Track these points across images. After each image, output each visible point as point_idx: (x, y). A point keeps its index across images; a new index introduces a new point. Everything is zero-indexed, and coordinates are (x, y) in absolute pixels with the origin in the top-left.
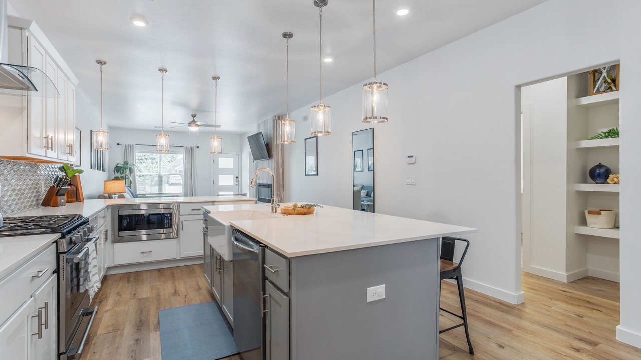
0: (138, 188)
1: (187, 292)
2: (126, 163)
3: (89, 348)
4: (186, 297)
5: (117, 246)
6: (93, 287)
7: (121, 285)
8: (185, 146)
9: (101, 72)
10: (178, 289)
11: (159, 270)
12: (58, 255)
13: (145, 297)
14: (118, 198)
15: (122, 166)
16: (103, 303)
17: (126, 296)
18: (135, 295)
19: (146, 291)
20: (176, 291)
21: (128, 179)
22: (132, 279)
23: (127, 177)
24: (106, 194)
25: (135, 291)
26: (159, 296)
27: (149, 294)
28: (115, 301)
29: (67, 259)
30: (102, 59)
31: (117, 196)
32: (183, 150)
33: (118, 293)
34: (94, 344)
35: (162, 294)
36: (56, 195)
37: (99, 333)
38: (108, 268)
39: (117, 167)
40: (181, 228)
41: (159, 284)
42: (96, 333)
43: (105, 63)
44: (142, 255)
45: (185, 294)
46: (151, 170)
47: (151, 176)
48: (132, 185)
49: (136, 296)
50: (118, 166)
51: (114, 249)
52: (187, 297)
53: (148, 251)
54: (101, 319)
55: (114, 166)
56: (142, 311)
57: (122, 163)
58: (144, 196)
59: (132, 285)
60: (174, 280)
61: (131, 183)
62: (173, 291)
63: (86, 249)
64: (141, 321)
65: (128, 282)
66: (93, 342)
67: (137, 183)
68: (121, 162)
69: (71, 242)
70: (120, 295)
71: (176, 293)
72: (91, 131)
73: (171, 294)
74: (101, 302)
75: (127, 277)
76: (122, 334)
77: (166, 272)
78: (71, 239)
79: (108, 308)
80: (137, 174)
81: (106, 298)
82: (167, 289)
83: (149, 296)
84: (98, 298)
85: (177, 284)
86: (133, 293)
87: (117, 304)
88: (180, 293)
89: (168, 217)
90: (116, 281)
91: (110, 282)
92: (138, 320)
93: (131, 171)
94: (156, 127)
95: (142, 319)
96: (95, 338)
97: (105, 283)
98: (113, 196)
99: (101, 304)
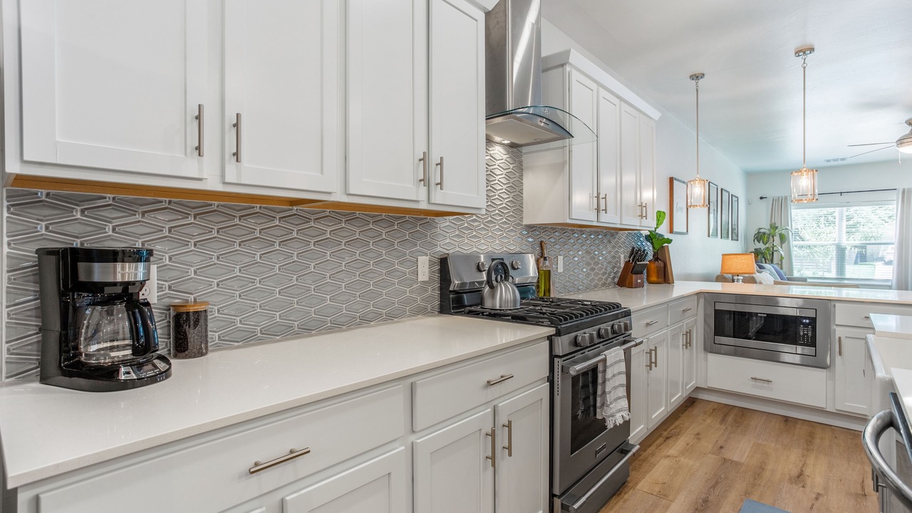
0: (796, 265)
1: (826, 489)
2: (774, 227)
3: (617, 503)
4: (817, 499)
5: (711, 357)
6: (612, 416)
7: (709, 421)
8: (900, 187)
9: (697, 90)
10: (807, 472)
11: (786, 419)
12: (552, 357)
13: (735, 458)
14: (744, 281)
15: (768, 232)
16: (670, 441)
17: (707, 444)
18: (721, 447)
19: (742, 449)
20: (801, 474)
21: (776, 251)
22: (730, 419)
23: (775, 249)
24: (730, 273)
25: (726, 441)
26: (761, 468)
27: (744, 458)
28: (688, 444)
29: (562, 366)
30: (697, 71)
31: (741, 278)
32: (893, 195)
33: (698, 434)
34: (626, 501)
35: (769, 467)
36: (631, 272)
37: (638, 487)
38: (697, 388)
39: (759, 233)
40: (837, 349)
41: (773, 445)
42: (636, 484)
43: (703, 75)
44: (753, 383)
45: (819, 490)
46: (823, 236)
47: (822, 246)
48: (784, 260)
49: (723, 450)
50: (761, 231)
51: (707, 361)
52: (821, 499)
53: (766, 379)
54: (655, 465)
55: (754, 232)
56: (717, 483)
57: (769, 227)
58: (803, 281)
59: (726, 428)
60: (808, 450)
61: (782, 258)
62: (795, 472)
63: (604, 357)
64: (706, 501)
65: (723, 420)
66: (626, 496)
67: (793, 258)
68: (765, 225)
69: (575, 342)
70: (699, 439)
71: (799, 478)
72: (671, 180)
73: (788, 477)
74: (668, 438)
75: (724, 412)
76: (667, 508)
77: (798, 426)
78: (576, 337)
79: (672, 451)
80: (794, 243)
81: (679, 434)
82: (786, 460)
83: (743, 461)
84: (669, 430)
85: (811, 460)
86: (721, 443)
87: (687, 450)
88: (809, 481)
89: (806, 325)
90: (705, 413)
91: (696, 410)
92: (704, 496)
93: (783, 239)
94: (828, 161)
95: (711, 498)
96: (631, 492)
97: (689, 409)
98: (736, 278)
99: (667, 441)
